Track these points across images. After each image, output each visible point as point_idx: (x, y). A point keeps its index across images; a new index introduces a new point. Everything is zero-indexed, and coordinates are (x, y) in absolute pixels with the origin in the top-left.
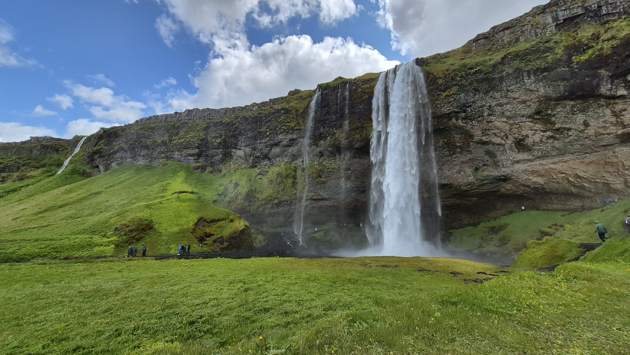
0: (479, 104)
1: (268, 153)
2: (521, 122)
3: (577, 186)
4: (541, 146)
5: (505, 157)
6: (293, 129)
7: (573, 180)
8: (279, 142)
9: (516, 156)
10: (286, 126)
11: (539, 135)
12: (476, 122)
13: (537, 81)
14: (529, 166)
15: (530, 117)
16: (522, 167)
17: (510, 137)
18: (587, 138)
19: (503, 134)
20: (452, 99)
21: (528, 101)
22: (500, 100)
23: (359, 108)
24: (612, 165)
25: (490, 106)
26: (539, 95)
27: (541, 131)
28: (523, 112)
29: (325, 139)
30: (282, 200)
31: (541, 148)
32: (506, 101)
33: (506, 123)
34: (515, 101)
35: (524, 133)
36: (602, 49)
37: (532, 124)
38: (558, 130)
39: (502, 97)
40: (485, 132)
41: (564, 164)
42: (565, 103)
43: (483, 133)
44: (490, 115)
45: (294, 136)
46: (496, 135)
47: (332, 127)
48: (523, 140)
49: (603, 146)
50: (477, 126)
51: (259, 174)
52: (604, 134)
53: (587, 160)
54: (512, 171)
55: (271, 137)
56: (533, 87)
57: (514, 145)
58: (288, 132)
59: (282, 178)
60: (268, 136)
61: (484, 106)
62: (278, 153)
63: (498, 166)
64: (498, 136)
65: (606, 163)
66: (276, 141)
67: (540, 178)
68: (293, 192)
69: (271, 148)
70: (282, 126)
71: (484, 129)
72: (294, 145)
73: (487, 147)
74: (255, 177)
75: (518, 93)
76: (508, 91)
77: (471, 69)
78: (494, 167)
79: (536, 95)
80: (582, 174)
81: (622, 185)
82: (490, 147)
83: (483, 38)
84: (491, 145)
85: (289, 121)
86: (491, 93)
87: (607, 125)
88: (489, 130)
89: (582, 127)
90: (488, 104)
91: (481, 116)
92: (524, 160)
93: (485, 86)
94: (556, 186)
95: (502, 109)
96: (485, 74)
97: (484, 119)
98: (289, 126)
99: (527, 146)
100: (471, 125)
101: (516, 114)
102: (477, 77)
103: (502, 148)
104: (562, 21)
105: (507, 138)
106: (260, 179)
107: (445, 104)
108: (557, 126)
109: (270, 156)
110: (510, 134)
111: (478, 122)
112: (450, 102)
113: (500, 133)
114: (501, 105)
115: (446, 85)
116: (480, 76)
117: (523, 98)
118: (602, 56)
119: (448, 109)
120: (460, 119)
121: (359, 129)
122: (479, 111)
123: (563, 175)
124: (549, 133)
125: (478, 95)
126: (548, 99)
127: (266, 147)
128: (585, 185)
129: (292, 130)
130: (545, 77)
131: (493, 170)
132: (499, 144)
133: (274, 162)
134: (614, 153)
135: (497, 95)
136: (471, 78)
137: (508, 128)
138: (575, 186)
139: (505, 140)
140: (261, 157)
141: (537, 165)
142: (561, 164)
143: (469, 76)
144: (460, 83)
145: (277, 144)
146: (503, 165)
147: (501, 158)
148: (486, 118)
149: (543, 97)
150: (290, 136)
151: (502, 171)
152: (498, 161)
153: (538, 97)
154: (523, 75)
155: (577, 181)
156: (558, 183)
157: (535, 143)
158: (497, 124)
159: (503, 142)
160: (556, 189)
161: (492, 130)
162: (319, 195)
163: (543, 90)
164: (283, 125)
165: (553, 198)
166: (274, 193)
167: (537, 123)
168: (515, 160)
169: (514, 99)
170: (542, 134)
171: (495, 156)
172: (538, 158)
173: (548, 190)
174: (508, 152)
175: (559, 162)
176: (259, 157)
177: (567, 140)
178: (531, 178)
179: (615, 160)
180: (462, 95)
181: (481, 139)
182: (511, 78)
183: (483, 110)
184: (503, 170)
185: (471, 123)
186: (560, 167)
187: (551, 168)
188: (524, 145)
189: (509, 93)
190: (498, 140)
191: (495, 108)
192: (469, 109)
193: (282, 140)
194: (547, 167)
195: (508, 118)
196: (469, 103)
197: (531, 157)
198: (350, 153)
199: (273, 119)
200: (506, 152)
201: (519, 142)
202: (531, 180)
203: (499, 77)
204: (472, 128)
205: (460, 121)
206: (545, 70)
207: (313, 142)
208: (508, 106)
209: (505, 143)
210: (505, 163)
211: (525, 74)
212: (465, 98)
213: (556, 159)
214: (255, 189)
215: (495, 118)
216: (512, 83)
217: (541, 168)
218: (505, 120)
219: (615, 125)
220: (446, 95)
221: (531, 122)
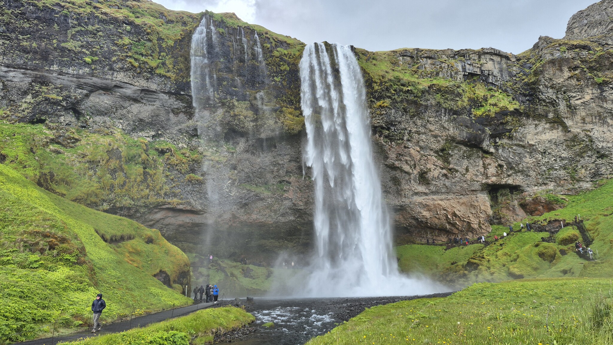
0: (403, 126)
1: (82, 100)
2: (429, 155)
3: (451, 223)
4: (437, 181)
5: (408, 187)
6: (152, 71)
7: (450, 218)
8: (116, 86)
9: (416, 188)
10: (136, 60)
11: (438, 171)
12: (395, 144)
13: (450, 121)
14: (424, 199)
15: (436, 152)
16: (419, 199)
17: (417, 167)
18: (465, 181)
19: (413, 163)
20: (385, 112)
21: (440, 136)
22: (419, 128)
23: (274, 81)
24: (474, 208)
25: (410, 131)
26: (449, 134)
27: (440, 167)
28: (433, 146)
29: (213, 109)
30: (118, 205)
31: (437, 183)
32: (423, 131)
33: (419, 152)
34: (430, 134)
35: (428, 166)
36: (489, 111)
37: (436, 159)
38: (450, 170)
39: (422, 126)
40: (399, 156)
41: (447, 201)
42: (461, 147)
43: (397, 158)
44: (408, 140)
45: (153, 87)
46: (407, 163)
47: (231, 94)
48: (426, 173)
49: (472, 191)
50: (394, 148)
51: (53, 141)
52: (475, 181)
53: (461, 201)
54: (410, 202)
55: (96, 69)
56: (446, 125)
57: (418, 176)
58: (140, 73)
59: (120, 161)
60: (86, 64)
61: (406, 129)
62: (104, 107)
63: (401, 195)
64: (408, 164)
65: (472, 205)
66: (108, 82)
67: (428, 212)
68: (143, 193)
69: (91, 92)
70: (127, 56)
71: (399, 154)
72: (144, 101)
73: (394, 172)
74: (44, 146)
75: (435, 127)
76: (428, 121)
77: (403, 85)
78: (396, 195)
79: (447, 133)
80: (457, 213)
81: (477, 225)
82: (398, 174)
83: (409, 56)
84: (398, 171)
85: (143, 51)
86: (415, 118)
87: (478, 174)
88: (402, 155)
89: (464, 172)
90: (409, 129)
91: (401, 139)
92: (422, 193)
93: (413, 110)
94: (437, 221)
95: (419, 138)
96: (415, 97)
97: (402, 143)
98: (145, 63)
99: (428, 180)
100: (389, 145)
101: (428, 146)
102: (407, 97)
103: (407, 177)
104: (467, 74)
105: (415, 168)
106: (58, 152)
107: (378, 114)
108: (451, 166)
109: (83, 107)
110: (418, 165)
111: (397, 144)
112: (382, 115)
113: (411, 161)
114: (418, 133)
115: (381, 93)
116: (411, 98)
117: (437, 132)
118: (489, 117)
119: (378, 121)
120: (383, 136)
121: (278, 112)
122: (400, 133)
123: (445, 212)
124: (444, 171)
125: (404, 116)
126: (453, 139)
127: (80, 86)
128: (458, 223)
129: (150, 72)
130: (455, 119)
131: (394, 198)
132: (406, 172)
133: (89, 123)
134: (476, 198)
135: (419, 122)
136: (403, 96)
137: (418, 157)
138: (449, 223)
139: (412, 170)
140: (64, 103)
141: (431, 200)
142: (445, 201)
143: (401, 93)
144: (393, 97)
145: (107, 89)
146: (405, 194)
147: (405, 187)
148: (405, 142)
149: (451, 137)
150: (142, 83)
151: (402, 200)
152: (402, 190)
153: (447, 136)
154: (441, 110)
155: (453, 218)
156: (439, 219)
157: (433, 177)
158: (412, 151)
159: (411, 171)
160: (436, 224)
161: (405, 156)
162: (189, 203)
163: (452, 131)
164: (130, 57)
165: (429, 233)
166: (103, 188)
167: (439, 159)
168: (416, 191)
169: (430, 131)
170: (440, 170)
171: (399, 184)
172: (432, 192)
173: (429, 224)
174: (412, 182)
175: (445, 199)
176: (57, 103)
177: (453, 181)
178: (422, 211)
179: (476, 204)
180: (393, 111)
181: (394, 164)
182: (433, 109)
183: (405, 133)
184: (404, 199)
185: (390, 144)
186: (444, 204)
187: (439, 204)
188: (426, 178)
189: (428, 124)
190: (406, 168)
191: (414, 134)
192: (393, 128)
193: (122, 84)
194: (436, 202)
195: (421, 148)
196: (397, 121)
197: (427, 191)
198: (246, 143)
199: (100, 33)
200: (410, 181)
201: (422, 174)
202: (421, 213)
203: (425, 105)
204: (389, 149)
205: (382, 138)
206: (456, 113)
207: (185, 107)
208: (424, 136)
209: (412, 172)
210: (407, 192)
211: (443, 111)
212: (395, 115)
213: (443, 197)
214: (52, 176)
215: (411, 144)
216: (432, 114)
217: (432, 203)
218: (418, 149)
219: (483, 175)
220: (380, 106)
221: (436, 157)
